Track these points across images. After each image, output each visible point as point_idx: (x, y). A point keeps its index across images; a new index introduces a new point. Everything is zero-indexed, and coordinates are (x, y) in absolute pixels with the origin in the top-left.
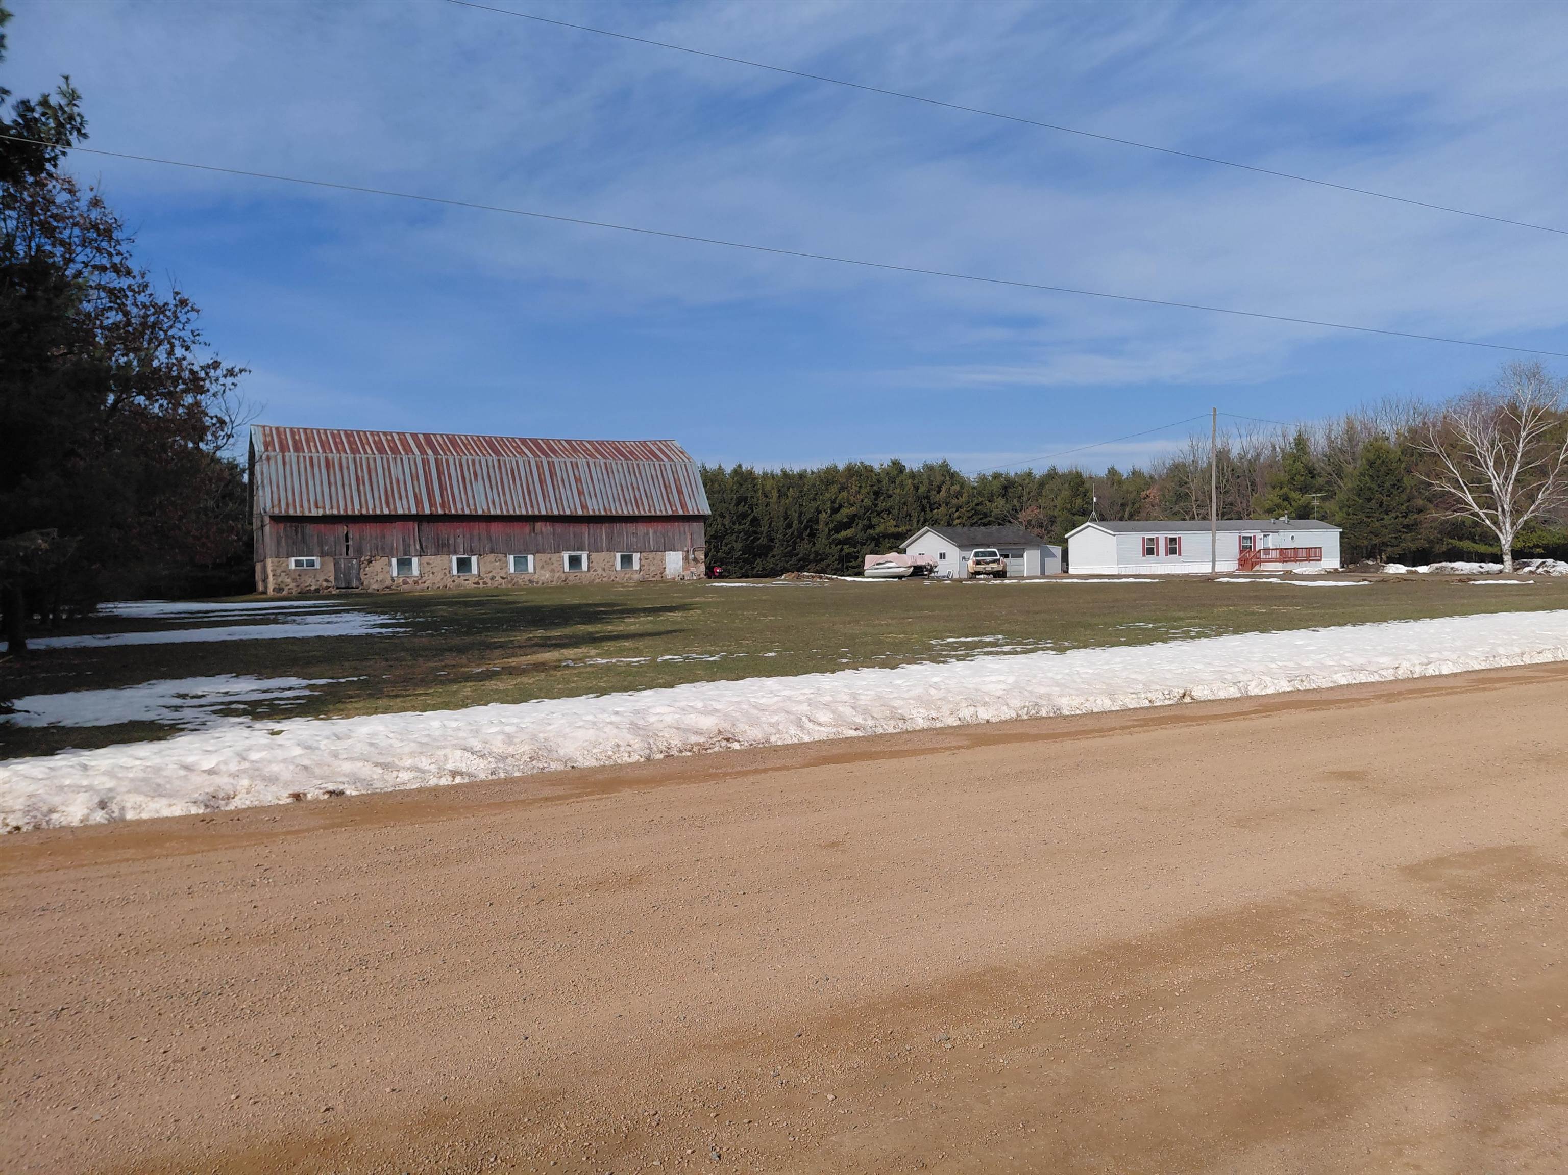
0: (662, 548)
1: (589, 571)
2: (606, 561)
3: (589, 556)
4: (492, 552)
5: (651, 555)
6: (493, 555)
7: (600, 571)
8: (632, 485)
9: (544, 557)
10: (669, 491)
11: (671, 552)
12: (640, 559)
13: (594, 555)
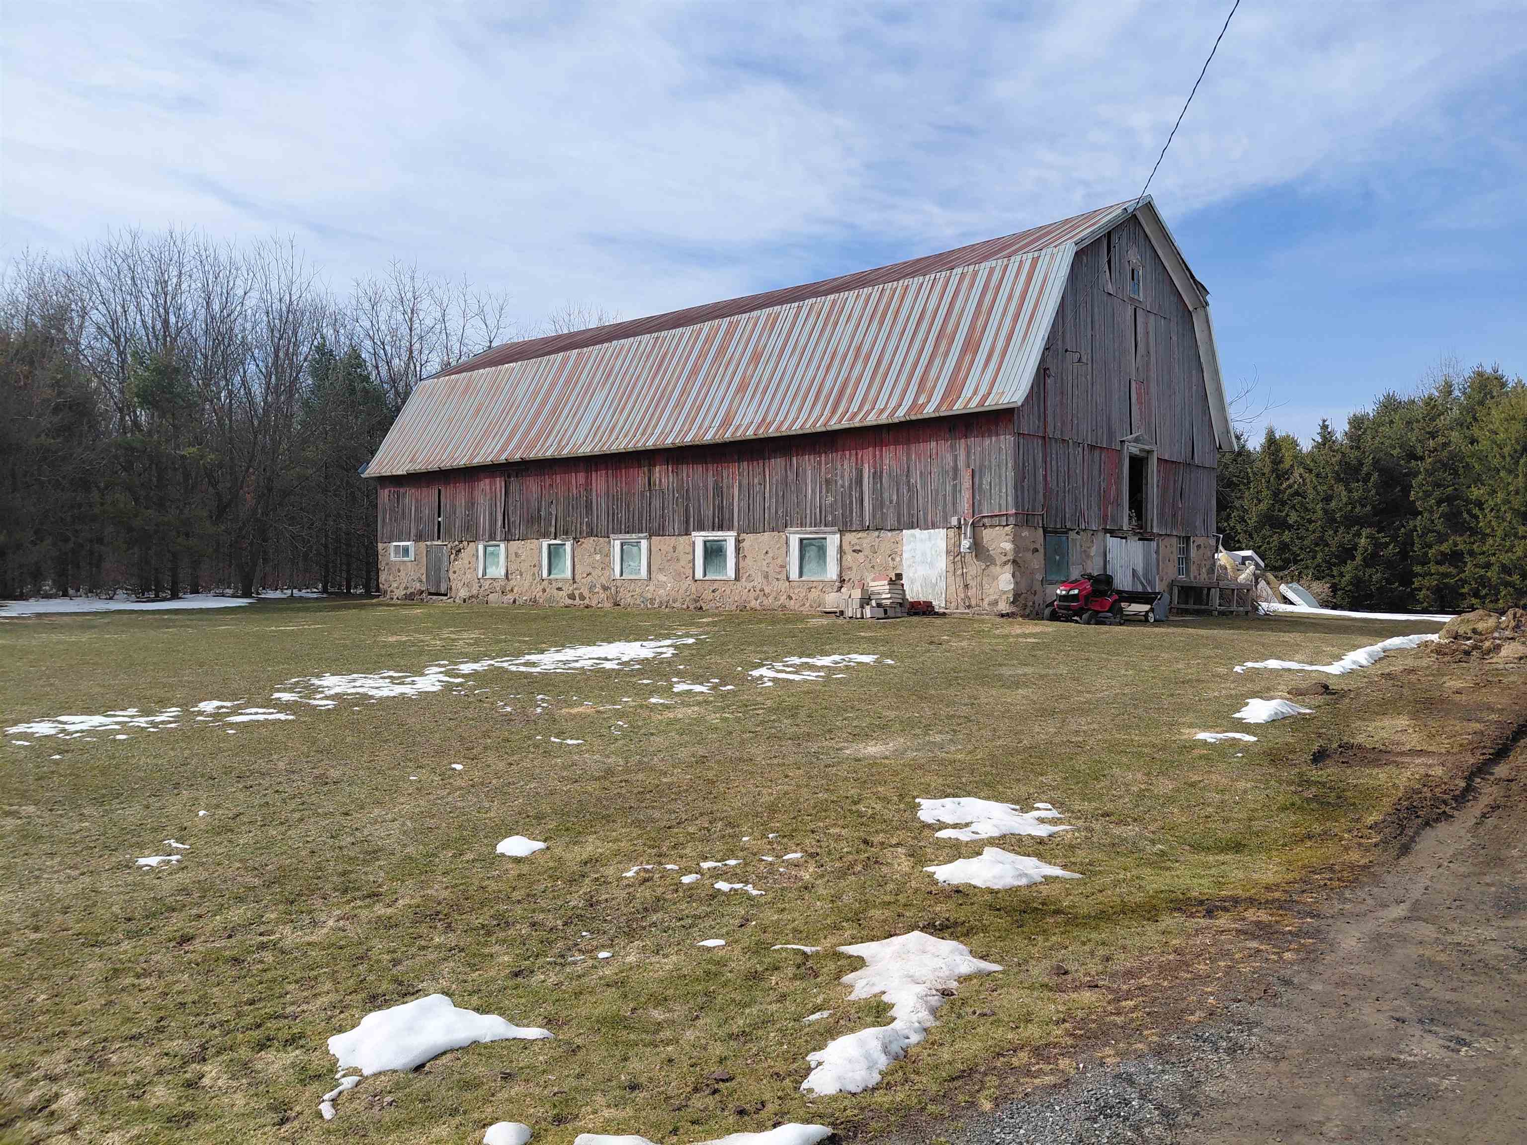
0: (891, 521)
1: (737, 578)
2: (770, 555)
3: (738, 541)
4: (591, 534)
5: (867, 539)
6: (592, 538)
7: (758, 582)
8: (859, 349)
9: (662, 543)
10: (942, 348)
11: (917, 532)
12: (841, 551)
13: (749, 539)
